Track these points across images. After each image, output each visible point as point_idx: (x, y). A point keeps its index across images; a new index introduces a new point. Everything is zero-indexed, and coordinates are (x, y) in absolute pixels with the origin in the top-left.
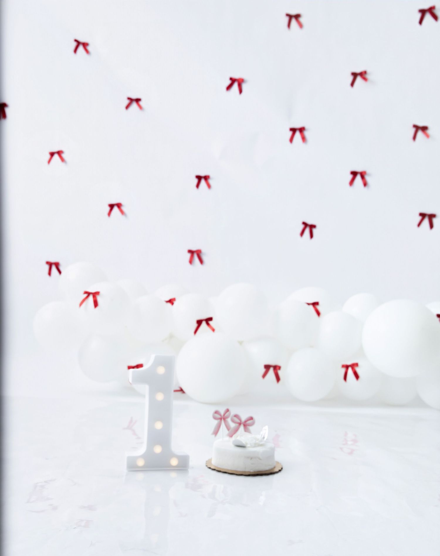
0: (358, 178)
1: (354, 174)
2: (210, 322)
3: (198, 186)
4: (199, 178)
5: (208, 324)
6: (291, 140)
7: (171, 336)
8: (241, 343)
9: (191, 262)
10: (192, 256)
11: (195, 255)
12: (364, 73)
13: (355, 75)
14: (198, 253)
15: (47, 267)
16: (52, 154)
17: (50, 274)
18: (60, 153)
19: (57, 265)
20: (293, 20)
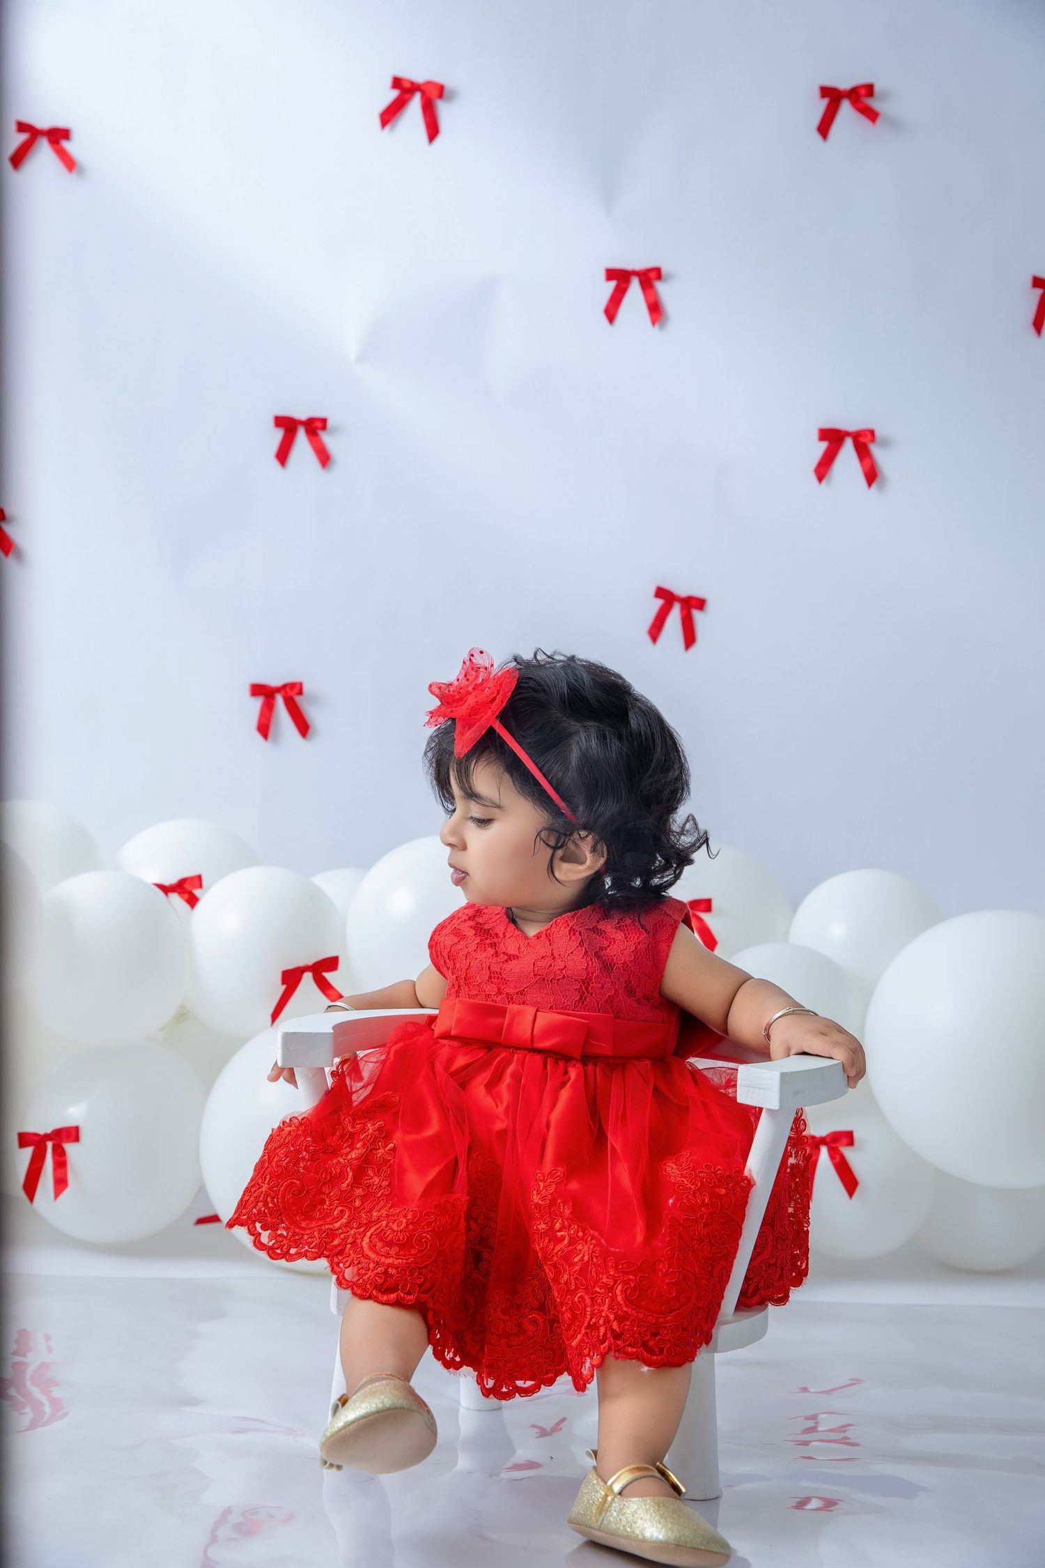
0: (848, 451)
1: (833, 438)
2: (329, 976)
3: (283, 455)
4: (288, 426)
5: (322, 984)
6: (611, 313)
7: (182, 1018)
9: (264, 729)
10: (268, 708)
11: (279, 701)
12: (863, 92)
13: (832, 96)
14: (291, 693)
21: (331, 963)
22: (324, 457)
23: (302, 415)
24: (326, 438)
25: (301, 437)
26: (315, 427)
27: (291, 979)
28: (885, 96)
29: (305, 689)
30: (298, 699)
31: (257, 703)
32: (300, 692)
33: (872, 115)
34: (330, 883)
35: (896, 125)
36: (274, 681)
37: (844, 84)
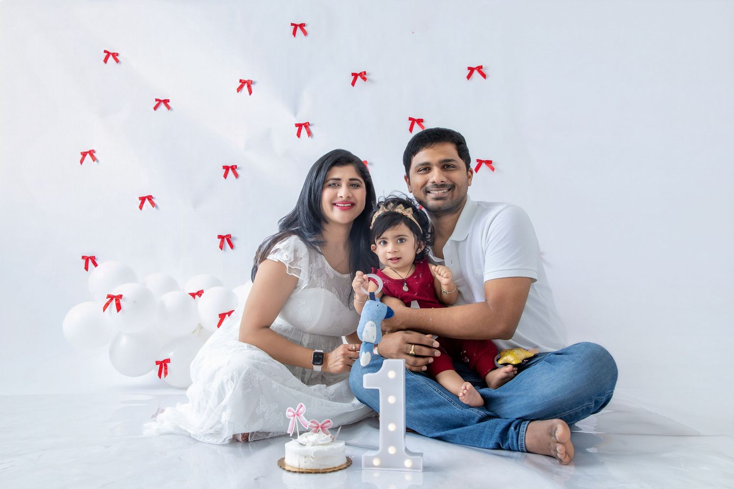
3: (225, 176)
4: (226, 168)
9: (221, 247)
10: (222, 241)
11: (225, 240)
12: (363, 74)
13: (355, 75)
14: (228, 237)
15: (84, 261)
16: (84, 154)
17: (86, 268)
18: (91, 153)
19: (93, 259)
20: (299, 29)
22: (236, 175)
24: (237, 171)
25: (230, 171)
26: (234, 168)
27: (222, 316)
28: (369, 74)
29: (233, 236)
30: (230, 239)
31: (219, 240)
32: (231, 237)
33: (365, 79)
35: (372, 81)
36: (224, 234)
37: (358, 72)
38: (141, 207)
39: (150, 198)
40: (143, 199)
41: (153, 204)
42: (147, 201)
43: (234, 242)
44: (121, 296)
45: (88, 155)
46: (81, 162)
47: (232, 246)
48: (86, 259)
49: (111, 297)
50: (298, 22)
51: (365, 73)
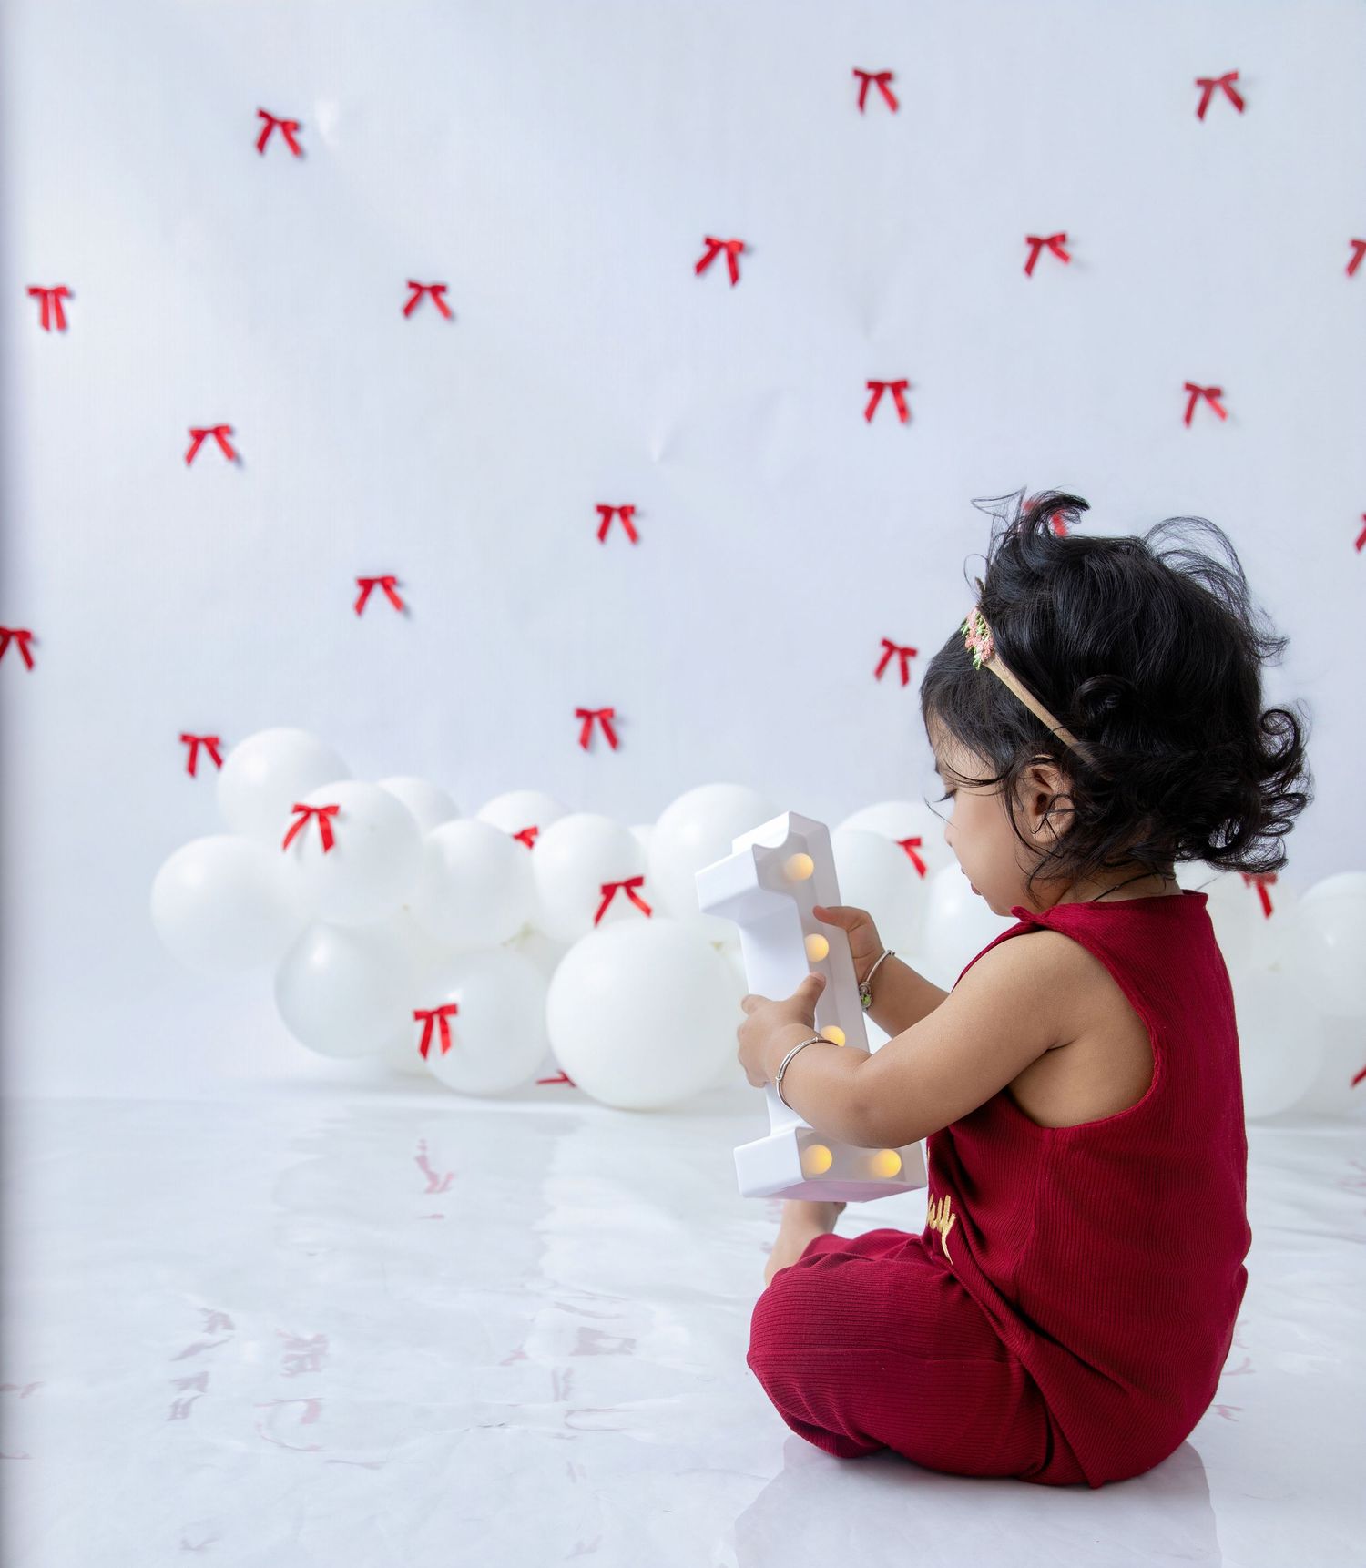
2: (636, 890)
3: (602, 534)
4: (606, 511)
5: (632, 896)
7: (527, 932)
8: (718, 946)
9: (585, 741)
10: (588, 727)
11: (597, 723)
12: (1058, 239)
13: (1035, 243)
14: (606, 717)
15: (184, 750)
16: (199, 436)
17: (192, 769)
18: (220, 432)
19: (212, 744)
20: (873, 88)
21: (638, 881)
22: (633, 535)
23: (615, 502)
24: (636, 522)
25: (616, 520)
26: (626, 512)
27: (609, 891)
28: (1075, 243)
29: (618, 712)
30: (611, 721)
31: (579, 724)
32: (612, 716)
33: (1064, 257)
34: (639, 833)
36: (592, 705)
37: (1045, 234)
38: (360, 606)
39: (388, 583)
40: (367, 585)
41: (398, 603)
42: (378, 592)
43: (620, 731)
44: (333, 810)
45: (210, 443)
46: (190, 457)
47: (613, 740)
48: (192, 742)
49: (305, 812)
50: (873, 68)
51: (1063, 238)
